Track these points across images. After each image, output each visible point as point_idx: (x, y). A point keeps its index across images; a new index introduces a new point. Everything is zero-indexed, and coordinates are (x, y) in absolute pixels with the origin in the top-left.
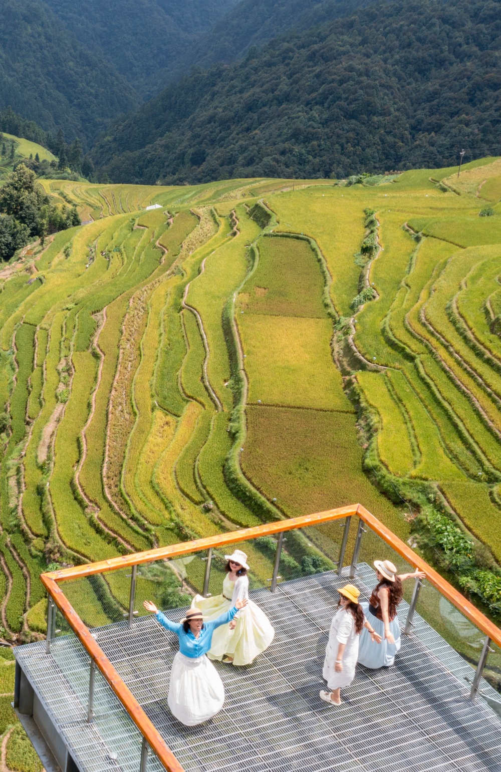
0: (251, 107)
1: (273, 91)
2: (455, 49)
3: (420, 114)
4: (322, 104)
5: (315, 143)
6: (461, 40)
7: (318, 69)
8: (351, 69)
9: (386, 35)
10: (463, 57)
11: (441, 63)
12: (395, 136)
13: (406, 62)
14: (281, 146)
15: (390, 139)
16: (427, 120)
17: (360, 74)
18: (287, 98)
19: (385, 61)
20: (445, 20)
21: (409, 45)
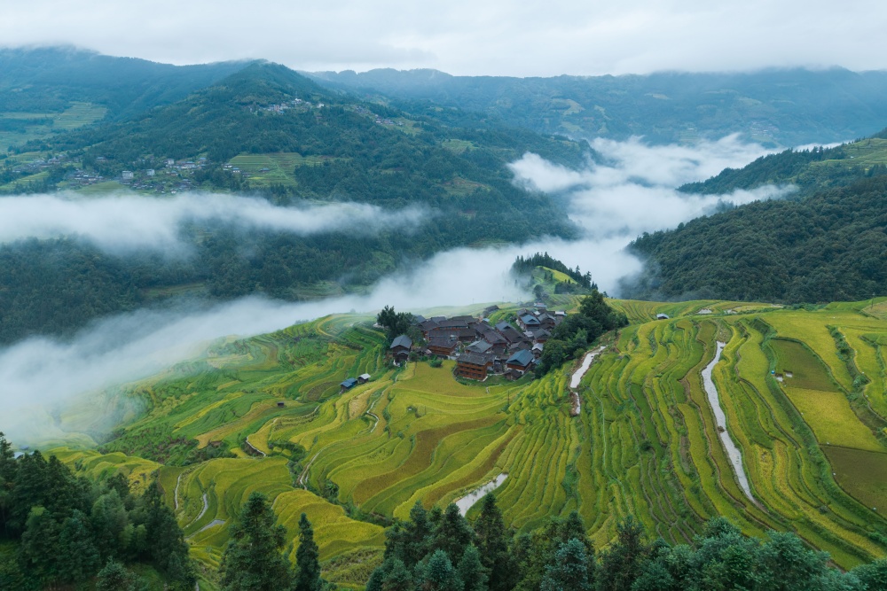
0: (687, 257)
1: (700, 249)
2: (809, 229)
3: (794, 265)
4: (733, 257)
5: (732, 279)
6: (812, 224)
7: (727, 238)
8: (749, 239)
9: (765, 220)
10: (815, 234)
11: (802, 237)
12: (780, 277)
13: (780, 236)
14: (711, 280)
15: (777, 279)
16: (800, 269)
17: (754, 242)
18: (709, 253)
19: (767, 234)
20: (801, 213)
21: (781, 226)
